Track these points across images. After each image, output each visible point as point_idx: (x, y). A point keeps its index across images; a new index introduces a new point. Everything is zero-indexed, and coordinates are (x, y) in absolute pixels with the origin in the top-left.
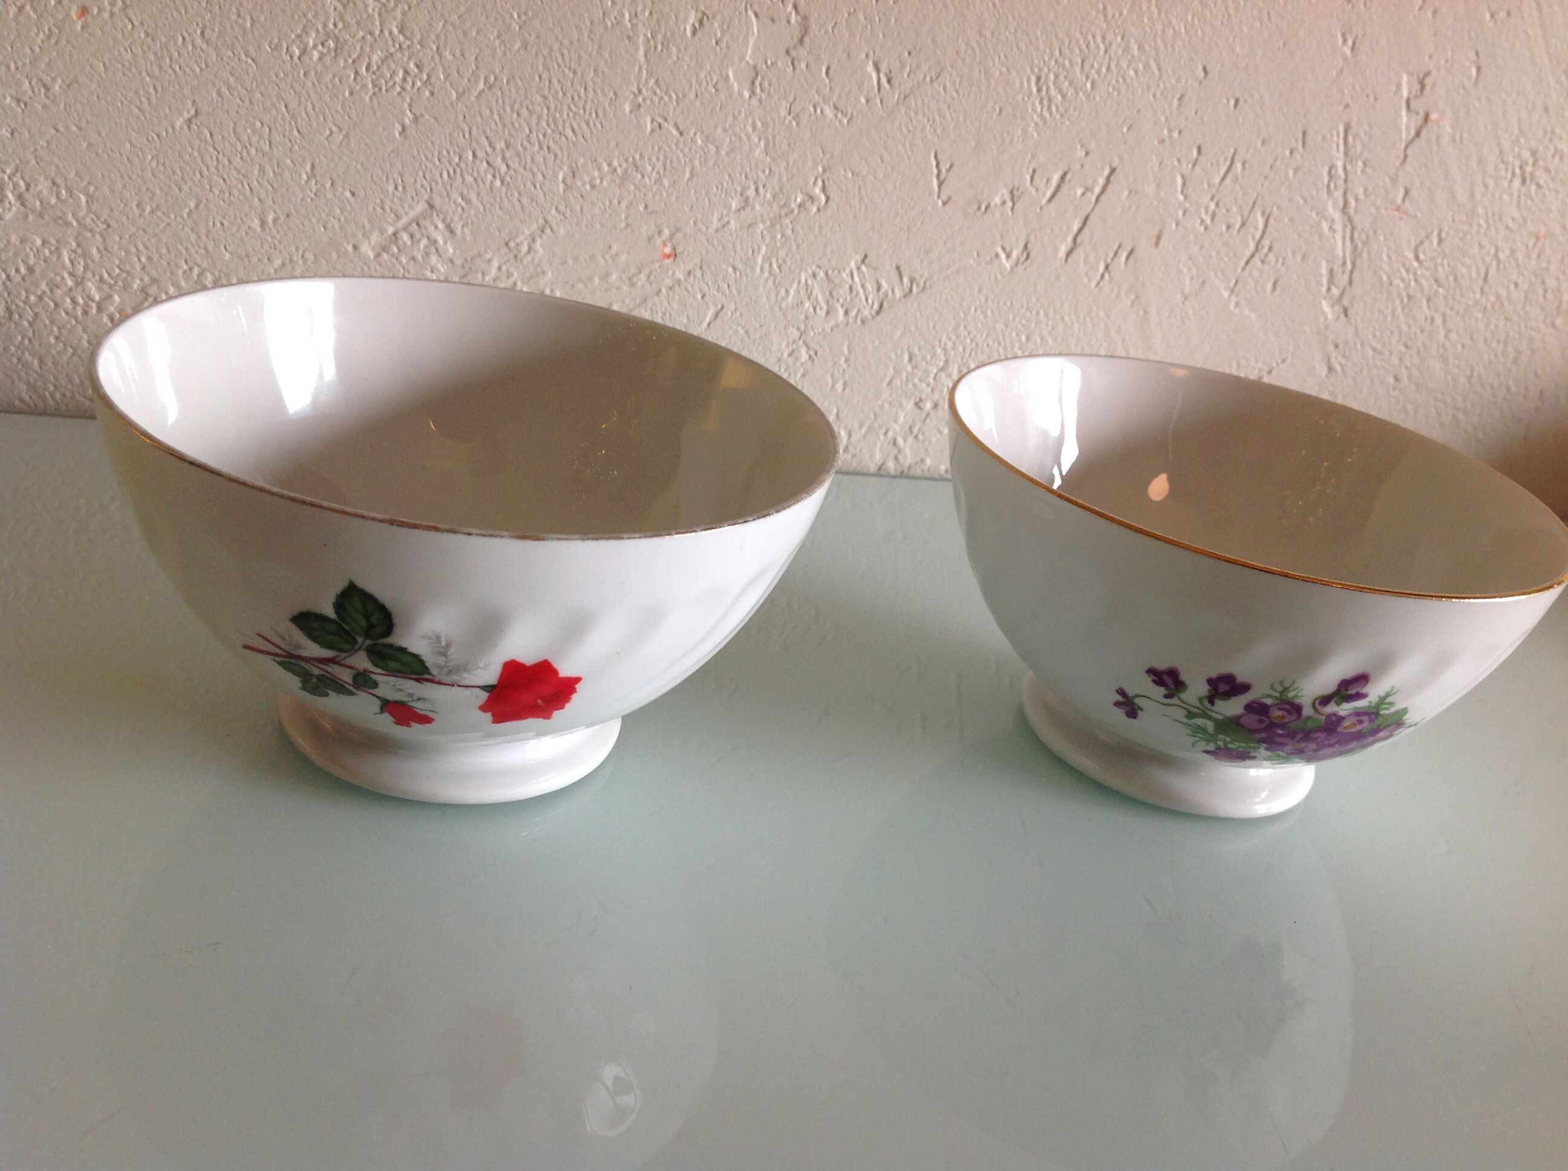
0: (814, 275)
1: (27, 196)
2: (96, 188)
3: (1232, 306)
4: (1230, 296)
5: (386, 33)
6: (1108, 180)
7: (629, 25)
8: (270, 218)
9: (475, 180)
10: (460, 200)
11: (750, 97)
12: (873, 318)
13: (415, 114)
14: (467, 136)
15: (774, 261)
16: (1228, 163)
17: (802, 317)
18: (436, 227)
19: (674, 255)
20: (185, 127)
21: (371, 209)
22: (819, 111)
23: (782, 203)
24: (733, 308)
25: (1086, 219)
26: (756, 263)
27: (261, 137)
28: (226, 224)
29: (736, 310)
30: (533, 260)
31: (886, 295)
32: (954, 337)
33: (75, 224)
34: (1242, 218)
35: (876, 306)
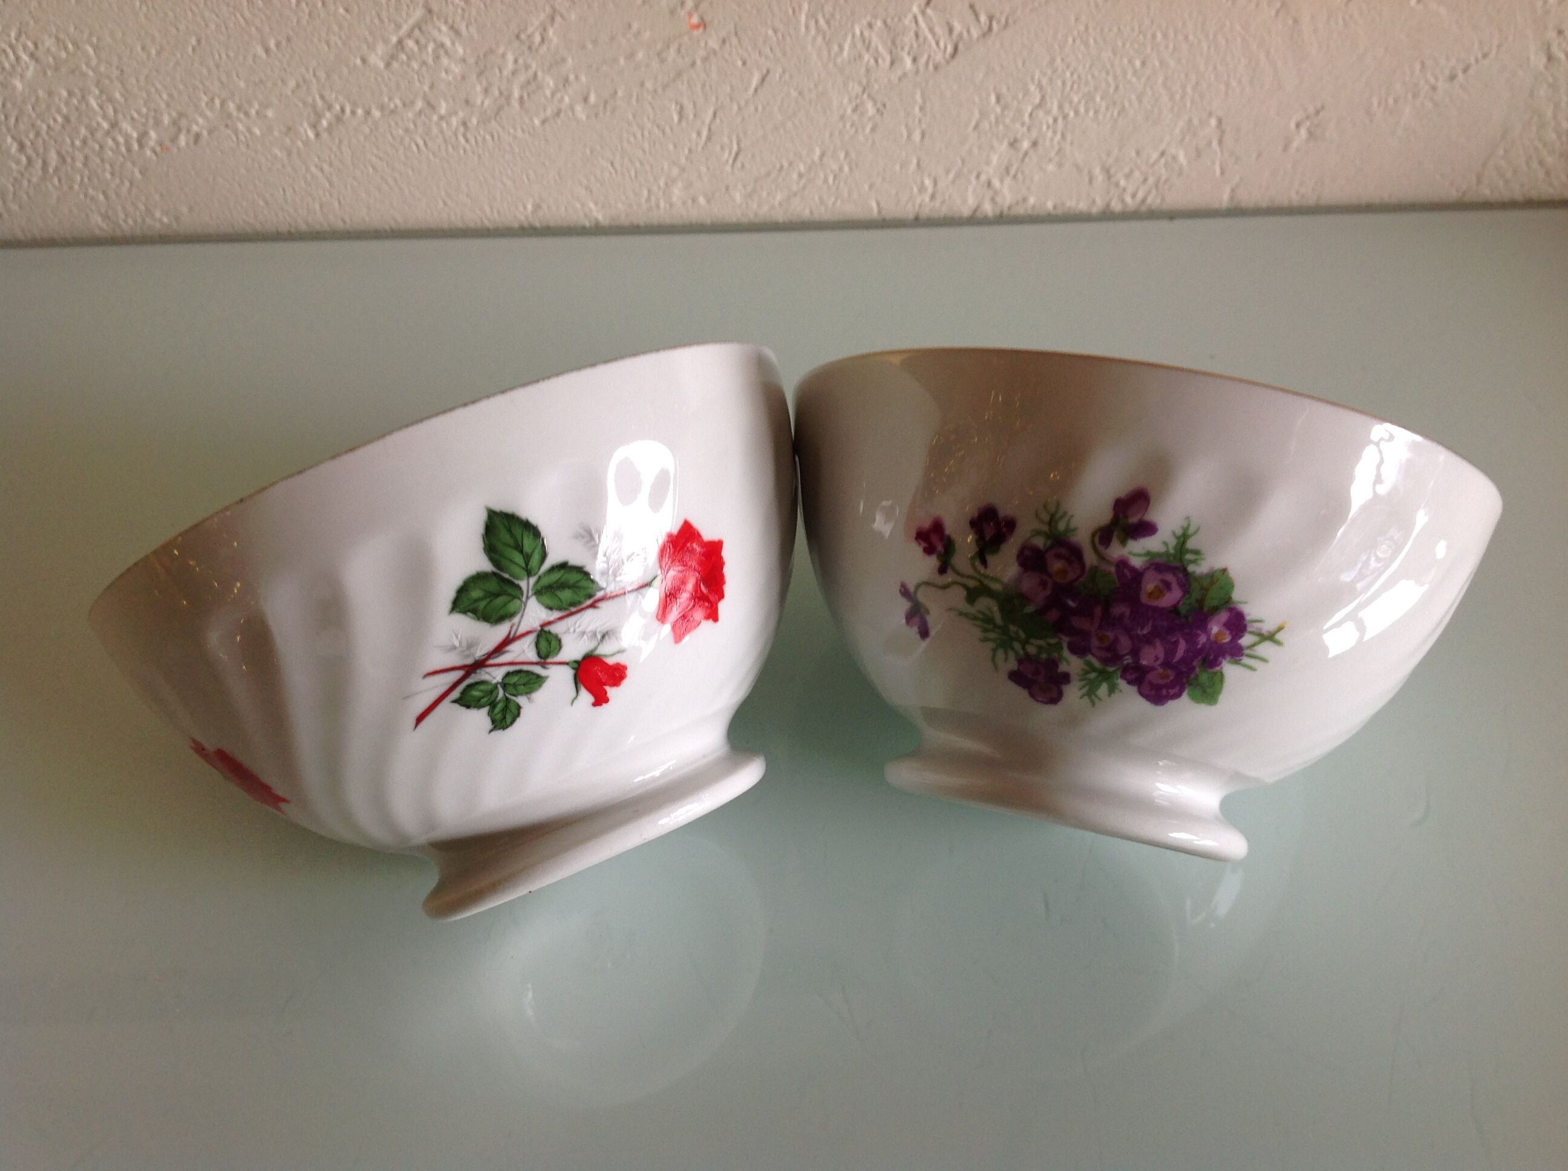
0: (870, 26)
1: (37, 53)
2: (98, 38)
8: (272, 44)
12: (948, 63)
15: (820, 17)
17: (863, 71)
18: (440, 30)
19: (703, 24)
21: (369, 22)
24: (780, 70)
26: (798, 21)
28: (231, 54)
29: (784, 72)
30: (548, 49)
31: (960, 36)
32: (1049, 72)
35: (950, 49)
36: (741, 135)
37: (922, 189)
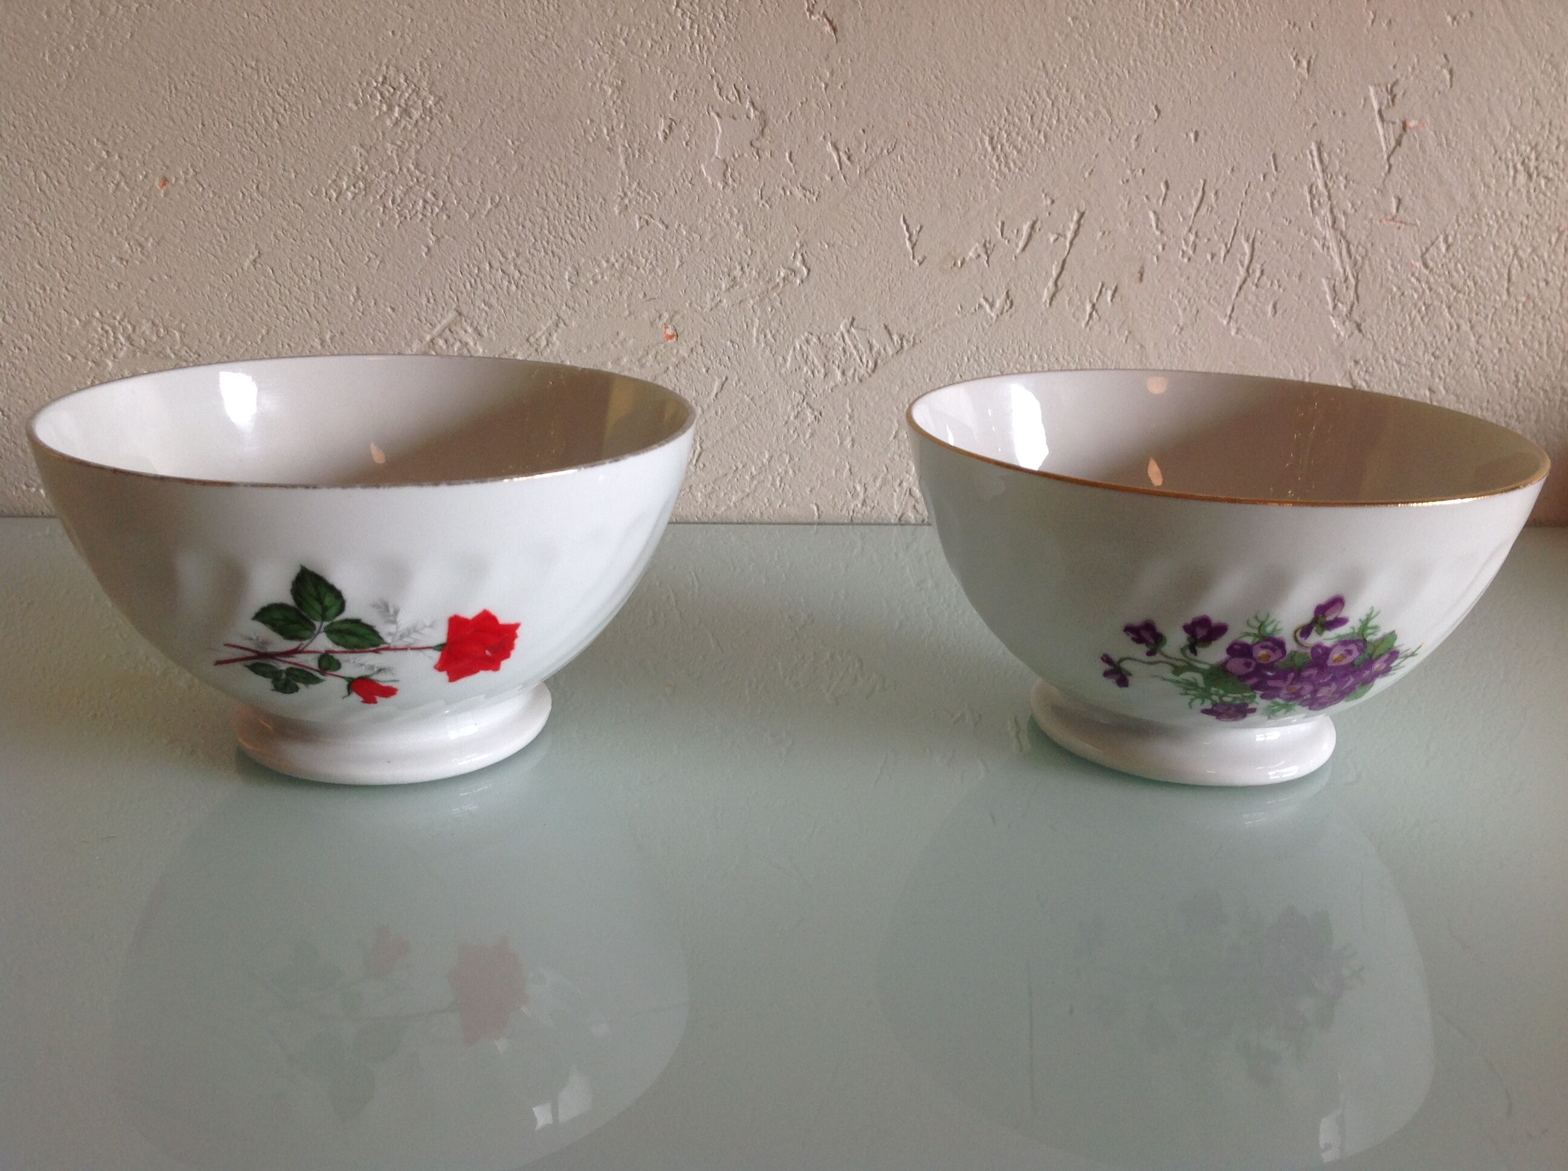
0: (807, 341)
1: (133, 336)
2: (187, 325)
3: (1233, 333)
4: (1229, 323)
5: (405, 170)
6: (1079, 222)
7: (608, 138)
8: (328, 337)
9: (494, 287)
10: (483, 305)
11: (724, 187)
12: (870, 376)
13: (436, 236)
14: (482, 250)
15: (768, 331)
16: (1200, 194)
17: (803, 381)
18: (466, 331)
19: (676, 335)
20: (252, 267)
21: (409, 321)
22: (788, 193)
23: (767, 279)
24: (736, 378)
25: (1064, 261)
26: (752, 335)
27: (313, 269)
28: (292, 344)
29: (739, 380)
30: (551, 351)
31: (879, 353)
33: (173, 356)
34: (1226, 245)
35: (871, 364)
36: (704, 437)
37: (855, 495)
